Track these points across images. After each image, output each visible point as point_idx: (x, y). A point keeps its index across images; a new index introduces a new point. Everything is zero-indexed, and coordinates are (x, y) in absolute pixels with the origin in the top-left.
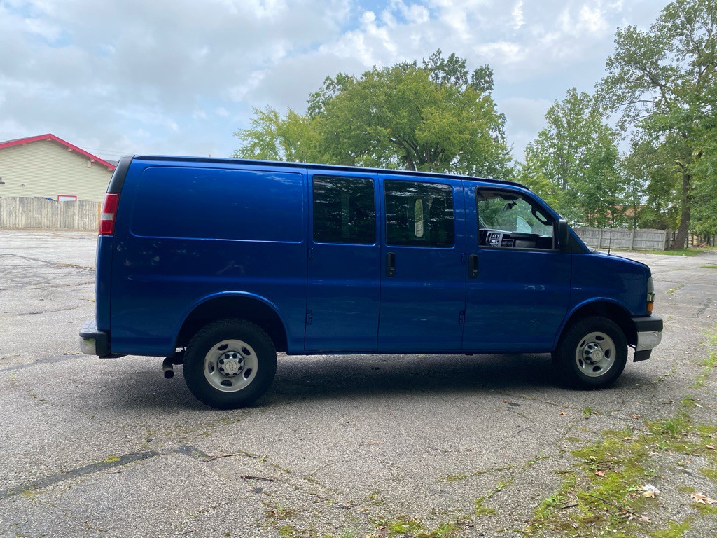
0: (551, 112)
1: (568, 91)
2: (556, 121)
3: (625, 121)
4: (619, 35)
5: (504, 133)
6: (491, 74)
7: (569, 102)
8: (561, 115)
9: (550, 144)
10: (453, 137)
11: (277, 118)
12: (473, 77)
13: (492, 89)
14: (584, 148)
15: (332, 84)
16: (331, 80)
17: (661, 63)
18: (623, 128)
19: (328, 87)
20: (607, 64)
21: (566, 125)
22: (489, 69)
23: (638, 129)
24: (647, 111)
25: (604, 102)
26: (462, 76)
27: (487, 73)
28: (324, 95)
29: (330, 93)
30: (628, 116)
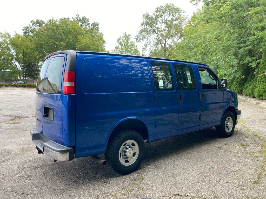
0: (118, 40)
1: (124, 33)
2: (120, 43)
3: (147, 44)
4: (144, 16)
5: (105, 47)
6: (98, 25)
7: (124, 37)
8: (122, 41)
9: (119, 51)
10: (91, 47)
11: (9, 36)
12: (92, 25)
13: (99, 30)
14: (130, 53)
15: (34, 23)
16: (34, 22)
17: (157, 26)
18: (146, 46)
19: (33, 25)
20: (141, 25)
21: (124, 45)
22: (97, 23)
23: (151, 47)
24: (153, 41)
25: (140, 37)
26: (88, 25)
27: (97, 24)
28: (30, 28)
29: (34, 27)
30: (148, 43)
